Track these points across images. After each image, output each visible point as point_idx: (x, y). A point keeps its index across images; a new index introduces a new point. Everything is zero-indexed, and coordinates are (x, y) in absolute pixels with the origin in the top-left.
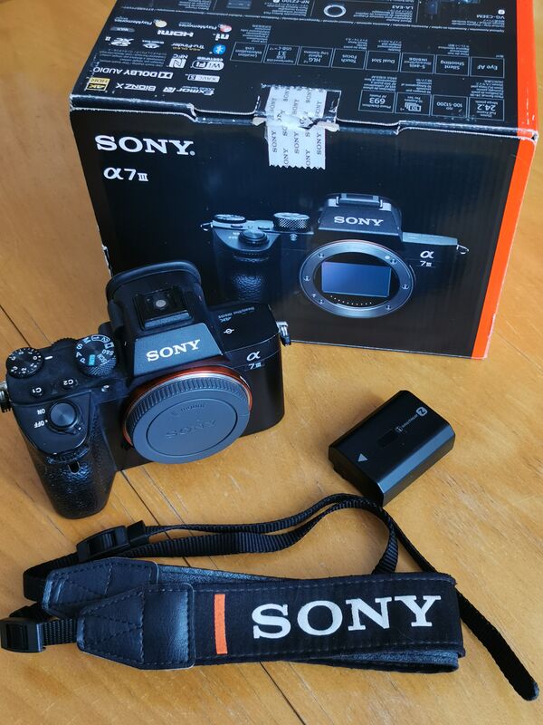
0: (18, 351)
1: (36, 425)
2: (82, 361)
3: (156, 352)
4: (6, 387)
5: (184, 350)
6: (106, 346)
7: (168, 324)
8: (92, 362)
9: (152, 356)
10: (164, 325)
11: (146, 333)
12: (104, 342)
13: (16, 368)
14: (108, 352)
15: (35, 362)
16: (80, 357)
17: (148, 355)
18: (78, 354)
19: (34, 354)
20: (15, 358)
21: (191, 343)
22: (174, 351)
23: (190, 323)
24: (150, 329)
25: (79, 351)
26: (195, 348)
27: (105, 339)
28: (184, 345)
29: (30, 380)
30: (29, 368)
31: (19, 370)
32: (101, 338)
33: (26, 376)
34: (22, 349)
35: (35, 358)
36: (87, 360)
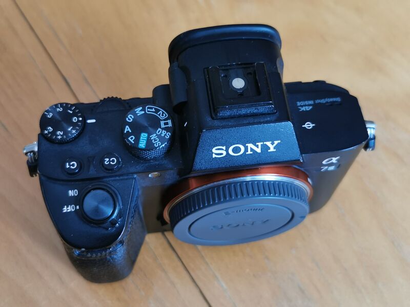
0: (56, 106)
1: (65, 210)
2: (131, 139)
3: (224, 148)
4: (36, 149)
5: (259, 150)
6: (162, 123)
7: (246, 116)
8: (142, 144)
9: (218, 152)
10: (240, 116)
11: (216, 123)
12: (161, 117)
13: (50, 129)
14: (164, 132)
15: (74, 125)
16: (128, 134)
17: (214, 150)
18: (127, 129)
19: (74, 114)
20: (51, 115)
21: (269, 144)
22: (246, 150)
23: (273, 118)
24: (223, 118)
25: (129, 124)
26: (272, 149)
27: (162, 115)
28: (259, 144)
29: (65, 147)
30: (66, 133)
31: (54, 133)
32: (157, 111)
33: (62, 142)
34: (62, 104)
35: (75, 119)
36: (137, 140)
